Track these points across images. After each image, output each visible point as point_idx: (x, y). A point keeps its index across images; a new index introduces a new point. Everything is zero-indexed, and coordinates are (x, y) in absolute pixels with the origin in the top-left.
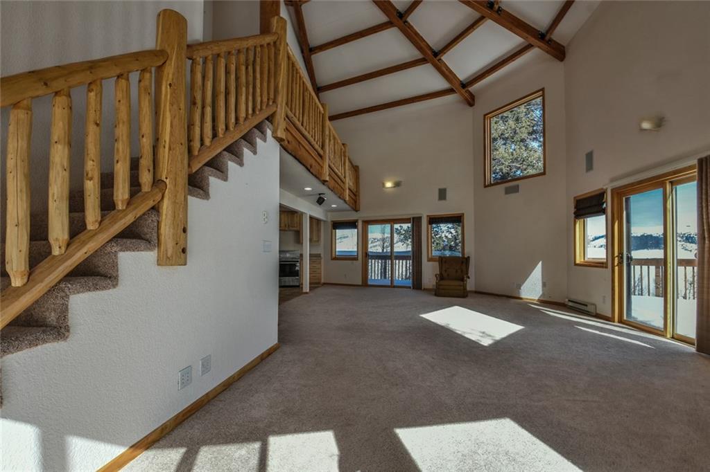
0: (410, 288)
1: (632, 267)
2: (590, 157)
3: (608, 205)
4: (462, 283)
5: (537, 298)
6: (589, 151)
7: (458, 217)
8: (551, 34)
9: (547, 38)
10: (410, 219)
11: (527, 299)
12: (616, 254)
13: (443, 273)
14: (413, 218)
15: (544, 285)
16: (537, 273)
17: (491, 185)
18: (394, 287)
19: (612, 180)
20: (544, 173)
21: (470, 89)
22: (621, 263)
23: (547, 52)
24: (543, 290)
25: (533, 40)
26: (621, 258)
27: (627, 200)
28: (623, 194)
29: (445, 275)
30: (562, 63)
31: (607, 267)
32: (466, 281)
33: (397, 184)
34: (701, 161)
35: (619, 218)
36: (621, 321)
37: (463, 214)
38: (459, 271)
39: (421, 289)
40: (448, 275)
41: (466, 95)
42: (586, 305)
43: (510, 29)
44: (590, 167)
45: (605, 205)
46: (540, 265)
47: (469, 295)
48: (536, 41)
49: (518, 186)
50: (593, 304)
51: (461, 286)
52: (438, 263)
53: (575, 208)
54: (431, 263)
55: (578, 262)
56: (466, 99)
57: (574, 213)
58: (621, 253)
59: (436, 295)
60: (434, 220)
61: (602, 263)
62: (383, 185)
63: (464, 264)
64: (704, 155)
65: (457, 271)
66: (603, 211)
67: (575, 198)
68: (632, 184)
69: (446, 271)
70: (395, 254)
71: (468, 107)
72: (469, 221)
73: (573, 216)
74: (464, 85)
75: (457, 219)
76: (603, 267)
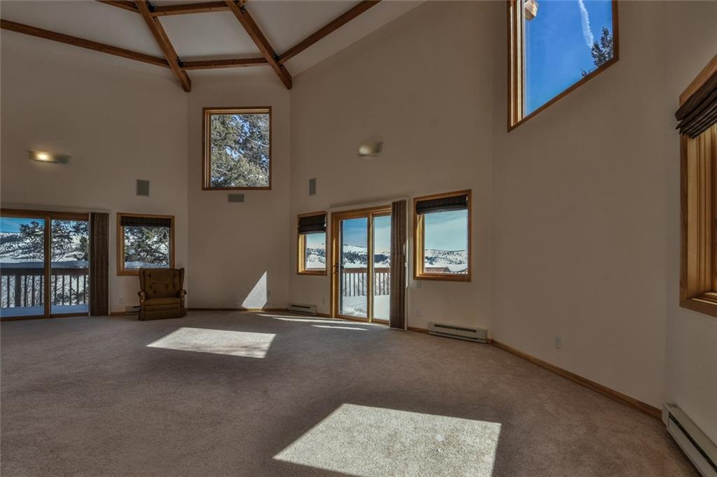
0: (86, 314)
1: (344, 274)
2: (313, 183)
3: (328, 224)
4: (178, 300)
5: (261, 308)
6: (313, 178)
7: (166, 219)
8: (285, 60)
9: (281, 62)
10: (88, 214)
11: (252, 309)
12: (334, 264)
13: (148, 289)
14: (93, 214)
15: (269, 294)
16: (262, 283)
17: (210, 188)
18: (52, 316)
19: (333, 206)
20: (269, 188)
21: (186, 71)
22: (337, 271)
23: (279, 75)
24: (267, 299)
25: (268, 57)
26: (337, 267)
27: (342, 222)
28: (339, 217)
29: (150, 292)
30: (288, 91)
31: (326, 275)
32: (183, 297)
33: (60, 160)
34: (394, 204)
35: (336, 237)
36: (336, 317)
37: (174, 217)
38: (171, 286)
39: (107, 314)
40: (155, 292)
41: (183, 76)
42: (309, 308)
43: (250, 34)
44: (313, 190)
45: (325, 225)
46: (265, 274)
47: (188, 313)
48: (272, 59)
49: (243, 195)
50: (313, 306)
51: (177, 303)
52: (138, 277)
53: (299, 224)
54: (124, 278)
55: (300, 271)
56: (182, 82)
57: (298, 229)
58: (337, 263)
59: (141, 319)
60: (129, 221)
61: (323, 272)
62: (31, 155)
63: (177, 278)
64: (396, 200)
65: (167, 286)
66: (324, 230)
67: (298, 215)
68: (348, 212)
69: (151, 287)
70: (53, 266)
71: (183, 92)
72: (181, 226)
73: (297, 231)
74: (182, 64)
75: (165, 222)
76: (323, 275)
